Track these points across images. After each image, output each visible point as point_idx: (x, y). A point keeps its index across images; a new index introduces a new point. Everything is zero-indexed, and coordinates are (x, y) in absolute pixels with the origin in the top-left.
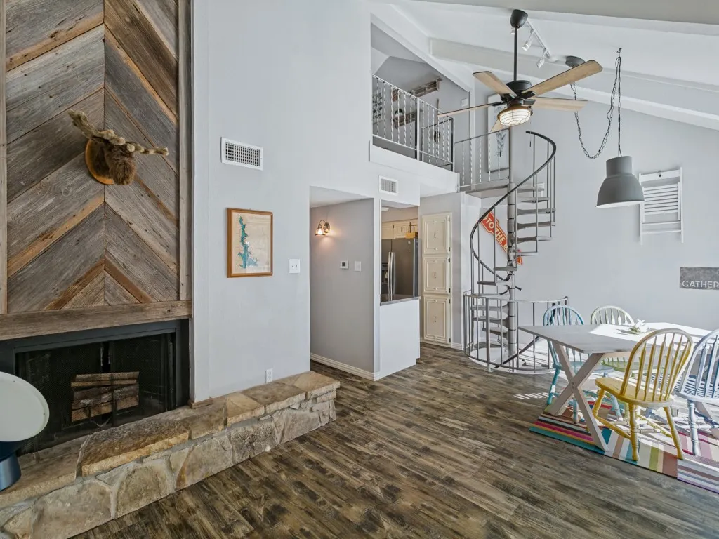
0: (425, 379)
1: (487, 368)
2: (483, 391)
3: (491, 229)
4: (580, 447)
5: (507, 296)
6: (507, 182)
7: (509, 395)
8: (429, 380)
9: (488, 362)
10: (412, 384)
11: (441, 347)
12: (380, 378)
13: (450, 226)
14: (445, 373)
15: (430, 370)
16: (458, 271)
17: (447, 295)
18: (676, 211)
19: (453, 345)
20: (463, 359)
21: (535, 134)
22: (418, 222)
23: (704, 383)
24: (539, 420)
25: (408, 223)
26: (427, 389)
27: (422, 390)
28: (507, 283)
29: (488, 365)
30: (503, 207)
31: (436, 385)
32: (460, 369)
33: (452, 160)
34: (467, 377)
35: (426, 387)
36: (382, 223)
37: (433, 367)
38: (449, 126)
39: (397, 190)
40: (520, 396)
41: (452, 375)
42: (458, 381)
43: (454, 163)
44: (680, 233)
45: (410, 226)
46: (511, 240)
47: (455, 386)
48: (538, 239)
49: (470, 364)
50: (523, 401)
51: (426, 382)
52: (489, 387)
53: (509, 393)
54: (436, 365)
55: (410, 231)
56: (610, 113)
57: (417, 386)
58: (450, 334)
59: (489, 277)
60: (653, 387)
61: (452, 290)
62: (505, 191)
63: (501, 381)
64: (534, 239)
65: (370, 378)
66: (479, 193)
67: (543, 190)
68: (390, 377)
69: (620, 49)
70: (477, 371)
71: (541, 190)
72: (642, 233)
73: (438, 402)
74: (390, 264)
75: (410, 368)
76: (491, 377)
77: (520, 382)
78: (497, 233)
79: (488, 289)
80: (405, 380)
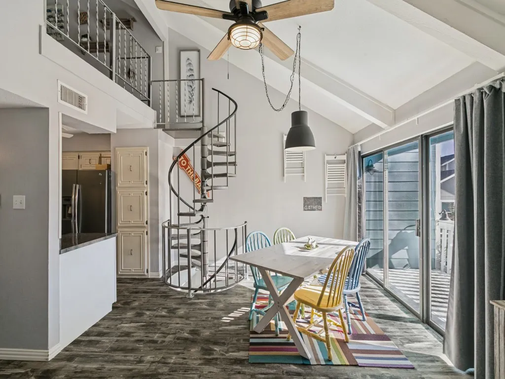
0: (127, 330)
1: (188, 294)
2: (192, 324)
3: (184, 166)
4: (295, 364)
5: (201, 225)
6: (200, 125)
7: (216, 321)
8: (131, 330)
9: (189, 288)
10: (109, 345)
11: (138, 279)
12: (59, 351)
13: (146, 160)
14: (148, 313)
15: (130, 314)
16: (155, 204)
17: (144, 227)
18: (301, 161)
19: (150, 275)
20: (163, 289)
21: (219, 92)
22: (111, 154)
23: (348, 278)
24: (252, 344)
25: (98, 154)
26: (131, 345)
27: (124, 350)
28: (201, 213)
29: (190, 291)
30: (198, 146)
31: (140, 334)
32: (163, 302)
33: (149, 97)
34: (172, 311)
35: (129, 343)
36: (63, 152)
37: (133, 309)
38: (147, 63)
39: (86, 109)
40: (226, 319)
41: (155, 313)
42: (164, 320)
43: (151, 100)
44: (304, 176)
45: (100, 157)
46: (205, 176)
47: (163, 329)
48: (228, 175)
49: (171, 294)
50: (230, 324)
51: (128, 334)
52: (196, 318)
53: (215, 318)
54: (136, 304)
55: (100, 163)
56: (292, 77)
57: (115, 346)
58: (147, 265)
59: (184, 209)
60: (329, 291)
61: (149, 222)
62: (199, 134)
63: (204, 306)
64: (225, 175)
65: (42, 358)
66: (173, 133)
67: (224, 138)
68: (76, 343)
69: (300, 27)
70: (180, 301)
71: (222, 137)
72: (285, 175)
73: (148, 362)
74: (75, 197)
75: (103, 319)
76: (195, 303)
77: (220, 302)
78: (189, 169)
79: (184, 220)
80: (98, 342)
